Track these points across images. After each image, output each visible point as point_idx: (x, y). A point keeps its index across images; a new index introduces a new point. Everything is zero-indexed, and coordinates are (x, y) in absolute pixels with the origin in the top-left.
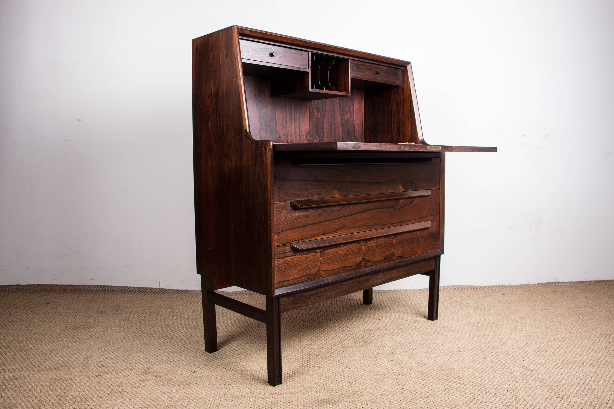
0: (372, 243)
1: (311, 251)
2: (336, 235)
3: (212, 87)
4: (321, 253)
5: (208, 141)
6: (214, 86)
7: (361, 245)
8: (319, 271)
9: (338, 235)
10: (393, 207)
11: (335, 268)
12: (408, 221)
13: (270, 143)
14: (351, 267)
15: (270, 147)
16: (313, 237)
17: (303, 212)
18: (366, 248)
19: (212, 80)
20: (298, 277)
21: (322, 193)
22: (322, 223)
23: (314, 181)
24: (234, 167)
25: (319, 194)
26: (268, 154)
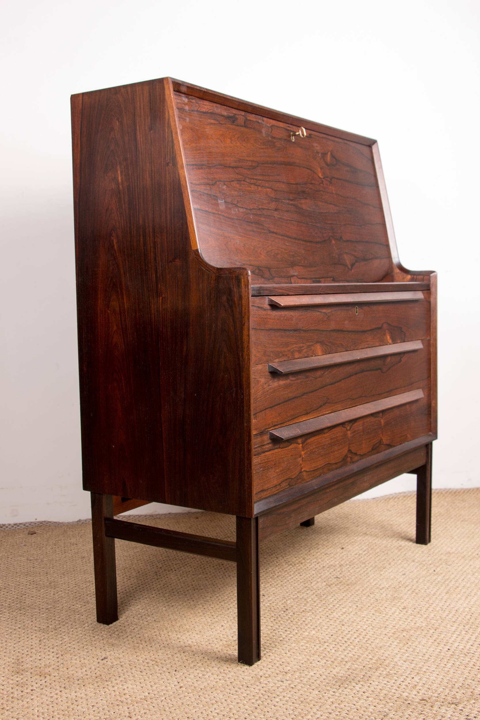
0: (358, 426)
1: (292, 442)
2: (319, 415)
3: (120, 178)
4: (303, 443)
5: (111, 268)
6: (123, 176)
7: (347, 429)
8: (301, 472)
9: (321, 414)
10: (380, 369)
11: (319, 467)
12: (396, 389)
13: (247, 271)
14: (336, 463)
15: (247, 278)
16: (293, 419)
17: (282, 381)
18: (353, 433)
19: (118, 167)
20: (278, 484)
21: (303, 350)
22: (303, 397)
23: (295, 330)
24: (169, 310)
25: (300, 351)
26: (243, 290)
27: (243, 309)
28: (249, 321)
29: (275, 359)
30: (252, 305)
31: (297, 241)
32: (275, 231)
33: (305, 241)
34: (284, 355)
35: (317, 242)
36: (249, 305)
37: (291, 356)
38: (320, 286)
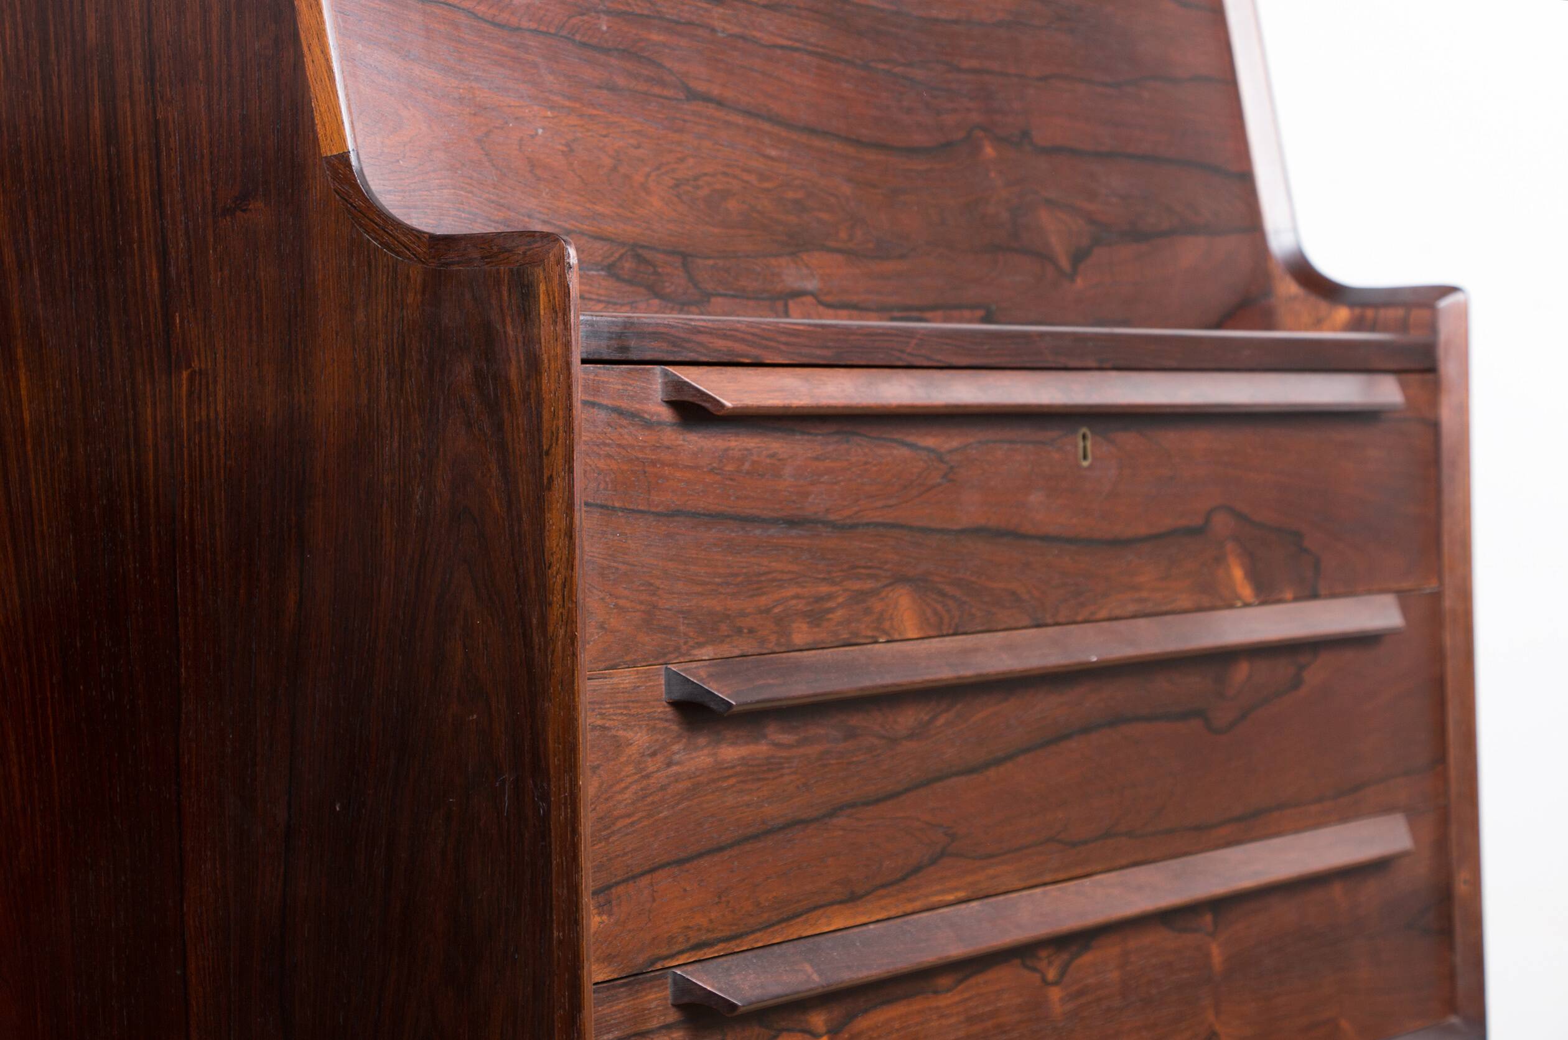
0: (1101, 963)
2: (909, 908)
4: (833, 1031)
7: (1043, 977)
9: (918, 905)
10: (1198, 714)
12: (1280, 807)
13: (563, 250)
15: (563, 277)
16: (787, 919)
17: (733, 744)
18: (1072, 997)
21: (831, 610)
22: (835, 821)
23: (792, 522)
24: (221, 429)
25: (815, 617)
26: (546, 329)
27: (546, 415)
28: (571, 470)
29: (700, 645)
30: (585, 403)
31: (818, 143)
32: (716, 91)
33: (858, 142)
34: (739, 631)
35: (912, 151)
36: (569, 396)
37: (773, 638)
38: (910, 334)
